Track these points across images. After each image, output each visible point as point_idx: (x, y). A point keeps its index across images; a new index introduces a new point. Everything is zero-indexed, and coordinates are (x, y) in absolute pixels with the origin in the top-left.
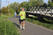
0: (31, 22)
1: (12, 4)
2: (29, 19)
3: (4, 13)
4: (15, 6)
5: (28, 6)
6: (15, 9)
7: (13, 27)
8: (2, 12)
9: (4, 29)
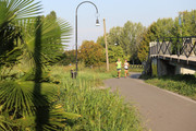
0: (187, 95)
1: (118, 28)
2: (182, 84)
3: (88, 63)
4: (130, 35)
5: (178, 37)
6: (128, 49)
7: (123, 115)
8: (80, 59)
9: (92, 123)
